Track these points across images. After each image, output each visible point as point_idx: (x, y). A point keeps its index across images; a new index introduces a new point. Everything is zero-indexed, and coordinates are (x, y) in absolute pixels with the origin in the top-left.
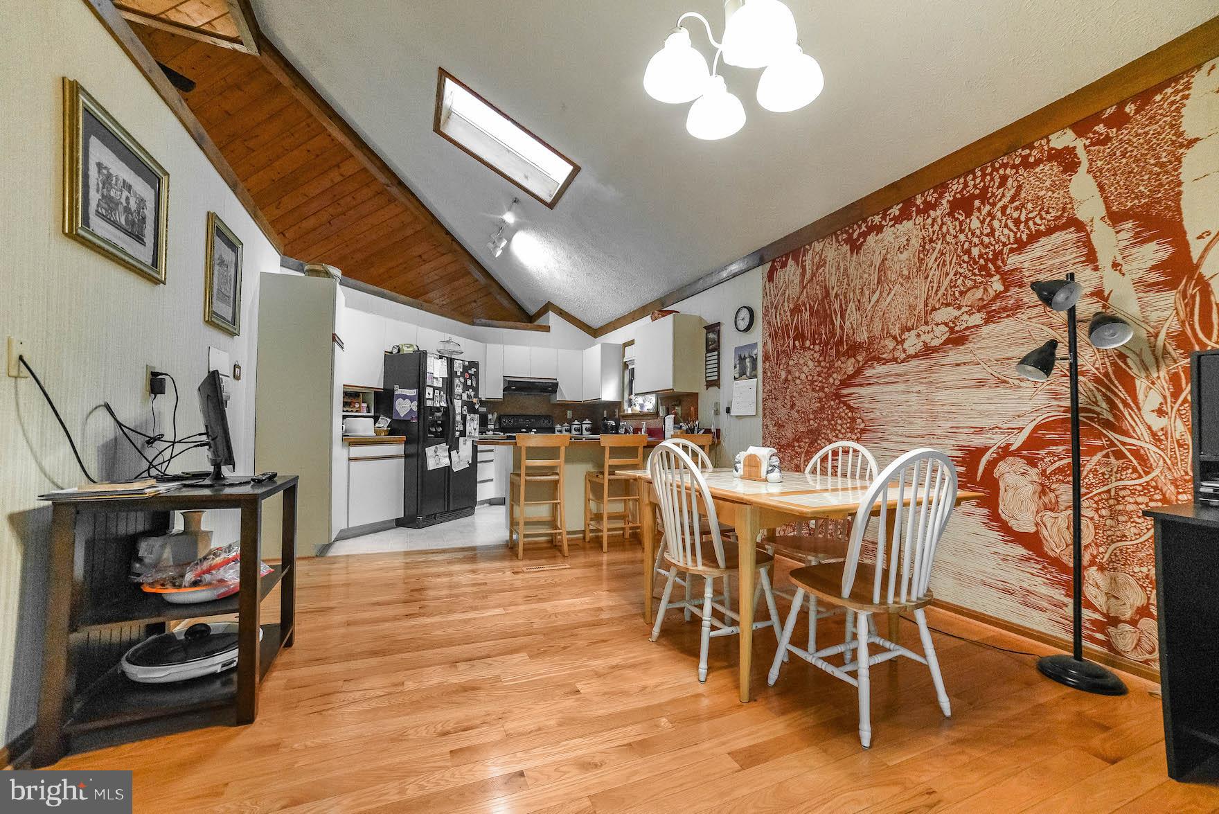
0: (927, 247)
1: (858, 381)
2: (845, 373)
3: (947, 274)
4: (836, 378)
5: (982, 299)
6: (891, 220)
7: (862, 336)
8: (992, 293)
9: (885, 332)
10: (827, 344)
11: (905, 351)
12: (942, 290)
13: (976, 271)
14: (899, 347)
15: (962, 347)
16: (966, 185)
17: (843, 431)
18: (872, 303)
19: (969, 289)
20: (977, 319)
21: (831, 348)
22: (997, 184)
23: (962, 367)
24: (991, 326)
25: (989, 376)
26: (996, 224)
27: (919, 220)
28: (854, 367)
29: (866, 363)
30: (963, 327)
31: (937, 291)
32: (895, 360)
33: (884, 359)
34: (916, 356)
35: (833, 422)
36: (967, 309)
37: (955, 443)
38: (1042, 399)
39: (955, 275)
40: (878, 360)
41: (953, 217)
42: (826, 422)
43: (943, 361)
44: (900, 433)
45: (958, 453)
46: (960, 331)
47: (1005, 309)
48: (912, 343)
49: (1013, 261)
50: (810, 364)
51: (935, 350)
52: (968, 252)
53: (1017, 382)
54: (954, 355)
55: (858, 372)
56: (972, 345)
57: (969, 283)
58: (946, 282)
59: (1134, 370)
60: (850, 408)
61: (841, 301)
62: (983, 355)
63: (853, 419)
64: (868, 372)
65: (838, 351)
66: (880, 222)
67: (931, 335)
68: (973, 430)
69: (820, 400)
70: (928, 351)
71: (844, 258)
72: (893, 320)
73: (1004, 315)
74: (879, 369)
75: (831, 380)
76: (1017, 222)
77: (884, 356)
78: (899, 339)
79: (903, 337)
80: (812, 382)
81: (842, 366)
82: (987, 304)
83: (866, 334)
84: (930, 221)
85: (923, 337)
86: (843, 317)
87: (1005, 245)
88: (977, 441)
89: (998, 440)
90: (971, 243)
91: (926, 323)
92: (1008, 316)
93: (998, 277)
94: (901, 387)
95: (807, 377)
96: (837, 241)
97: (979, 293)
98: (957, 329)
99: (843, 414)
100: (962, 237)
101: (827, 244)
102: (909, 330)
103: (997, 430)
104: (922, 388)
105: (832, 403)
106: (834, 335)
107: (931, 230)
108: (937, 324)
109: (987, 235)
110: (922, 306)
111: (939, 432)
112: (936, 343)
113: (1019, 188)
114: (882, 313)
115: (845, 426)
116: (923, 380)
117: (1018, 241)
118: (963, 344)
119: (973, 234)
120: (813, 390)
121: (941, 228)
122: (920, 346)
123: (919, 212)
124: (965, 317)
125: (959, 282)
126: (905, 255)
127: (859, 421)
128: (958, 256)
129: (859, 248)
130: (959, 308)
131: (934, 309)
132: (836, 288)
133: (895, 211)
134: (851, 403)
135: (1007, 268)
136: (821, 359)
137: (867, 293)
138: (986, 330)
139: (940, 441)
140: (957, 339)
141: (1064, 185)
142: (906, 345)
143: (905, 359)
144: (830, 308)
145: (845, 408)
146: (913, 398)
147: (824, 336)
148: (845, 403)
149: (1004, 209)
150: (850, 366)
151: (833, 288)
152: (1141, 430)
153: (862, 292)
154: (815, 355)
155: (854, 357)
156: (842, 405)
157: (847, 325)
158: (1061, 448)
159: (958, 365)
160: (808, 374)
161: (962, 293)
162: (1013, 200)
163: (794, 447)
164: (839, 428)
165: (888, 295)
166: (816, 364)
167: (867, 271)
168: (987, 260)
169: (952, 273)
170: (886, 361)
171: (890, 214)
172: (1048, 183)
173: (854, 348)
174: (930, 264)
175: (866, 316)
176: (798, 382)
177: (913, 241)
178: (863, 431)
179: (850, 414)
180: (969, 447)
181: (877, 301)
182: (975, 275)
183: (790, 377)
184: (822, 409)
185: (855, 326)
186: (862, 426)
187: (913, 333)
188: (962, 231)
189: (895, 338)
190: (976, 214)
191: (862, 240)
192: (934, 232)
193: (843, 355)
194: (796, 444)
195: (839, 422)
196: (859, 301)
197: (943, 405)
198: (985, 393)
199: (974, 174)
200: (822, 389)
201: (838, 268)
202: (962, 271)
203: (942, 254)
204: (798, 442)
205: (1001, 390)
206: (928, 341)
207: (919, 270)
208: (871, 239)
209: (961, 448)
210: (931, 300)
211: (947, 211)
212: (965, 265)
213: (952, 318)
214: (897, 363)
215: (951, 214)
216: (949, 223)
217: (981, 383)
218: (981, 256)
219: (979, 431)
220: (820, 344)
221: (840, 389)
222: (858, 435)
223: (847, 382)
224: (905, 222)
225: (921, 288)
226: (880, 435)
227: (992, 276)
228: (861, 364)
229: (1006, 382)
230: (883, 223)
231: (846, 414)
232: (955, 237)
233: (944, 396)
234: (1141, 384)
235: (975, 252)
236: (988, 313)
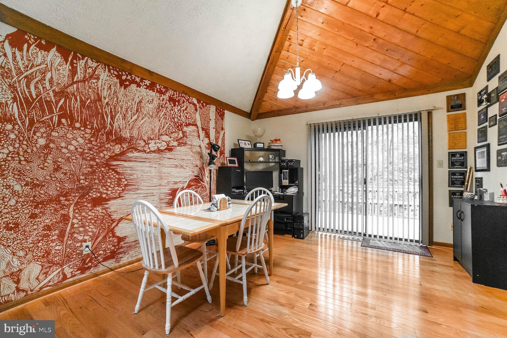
0: (160, 108)
1: (123, 158)
2: (113, 152)
3: (167, 123)
4: (107, 154)
5: (177, 137)
6: (145, 85)
7: (126, 134)
8: (180, 137)
9: (140, 137)
10: (99, 130)
11: (149, 148)
12: (165, 129)
13: (176, 127)
14: (147, 146)
15: (171, 152)
16: (174, 95)
17: (112, 186)
18: (133, 119)
19: (174, 132)
20: (175, 144)
21: (102, 135)
22: (182, 101)
23: (171, 160)
24: (179, 147)
25: (178, 164)
26: (182, 115)
27: (158, 95)
28: (120, 150)
29: (128, 149)
30: (172, 145)
31: (163, 128)
32: (145, 151)
33: (138, 149)
34: (154, 152)
35: (103, 181)
36: (173, 139)
37: (168, 187)
38: (191, 173)
39: (170, 125)
40: (136, 149)
41: (170, 103)
42: (97, 181)
43: (165, 156)
44: (147, 185)
45: (170, 192)
46: (171, 146)
47: (183, 143)
48: (153, 146)
49: (185, 129)
50: (81, 141)
51: (162, 151)
52: (174, 118)
53: (185, 167)
54: (168, 155)
55: (123, 153)
56: (174, 152)
57: (174, 130)
58: (166, 126)
59: (205, 167)
60: (116, 172)
61: (111, 109)
62: (177, 157)
63: (120, 179)
64: (130, 155)
65: (107, 138)
66: (139, 82)
67: (160, 145)
68: (174, 183)
69: (92, 166)
70: (159, 151)
71: (115, 85)
72: (144, 132)
73: (182, 145)
74: (136, 154)
75: (102, 155)
76: (186, 117)
77: (139, 148)
78: (147, 142)
79: (149, 142)
80: (82, 154)
81: (111, 147)
82: (178, 140)
83: (128, 135)
84: (161, 98)
85: (157, 145)
86: (111, 118)
87: (183, 123)
88: (176, 187)
89: (180, 186)
90: (175, 116)
91: (159, 139)
92: (183, 146)
93: (181, 132)
94: (148, 164)
95: (76, 149)
96: (109, 71)
97: (176, 135)
98: (170, 145)
99: (112, 176)
100: (172, 112)
101: (100, 67)
102: (152, 140)
103: (180, 182)
104: (157, 166)
105: (103, 169)
106: (105, 128)
107: (162, 102)
108: (163, 141)
109: (179, 116)
110: (157, 131)
111: (163, 184)
112: (162, 148)
113: (187, 107)
114: (138, 127)
115: (113, 183)
116: (157, 163)
117: (186, 123)
118: (171, 151)
119: (176, 113)
120: (83, 159)
121: (165, 104)
122: (156, 148)
123: (157, 91)
124: (172, 142)
125: (171, 128)
126: (151, 106)
127: (123, 180)
128: (171, 118)
129: (126, 87)
130: (171, 138)
131: (162, 135)
132: (107, 100)
133: (148, 83)
134: (118, 170)
135: (184, 130)
136: (92, 139)
137: (130, 113)
138: (178, 148)
139: (164, 188)
140: (170, 149)
141: (195, 114)
142: (150, 146)
143: (149, 152)
144: (102, 109)
145: (113, 172)
146: (153, 170)
147: (95, 125)
148: (113, 170)
149: (183, 111)
150: (117, 149)
151: (105, 98)
152: (206, 182)
153: (127, 111)
154: (86, 135)
155: (121, 144)
156: (110, 171)
157: (116, 125)
158: (194, 187)
159: (170, 159)
160: (78, 147)
161: (171, 132)
162: (186, 109)
163: (60, 201)
164: (109, 184)
165: (142, 119)
166: (87, 141)
167: (130, 101)
168: (179, 124)
169: (168, 124)
170: (140, 151)
171: (145, 82)
172: (192, 111)
173: (120, 140)
174: (161, 115)
175: (129, 125)
176: (64, 150)
177: (155, 102)
178: (126, 185)
179: (117, 176)
180: (173, 189)
181: (136, 120)
182: (175, 127)
183: (52, 145)
184: (93, 173)
185: (121, 127)
186: (126, 183)
187: (153, 141)
188: (172, 110)
189: (145, 141)
190: (176, 107)
191: (127, 83)
192: (163, 104)
193: (112, 141)
194: (62, 198)
195: (109, 181)
196: (125, 115)
197: (164, 173)
198: (178, 170)
199: (176, 93)
200: (94, 159)
201: (110, 88)
202: (172, 124)
203: (165, 114)
204: (65, 196)
205: (182, 169)
206: (159, 146)
207: (157, 115)
208: (133, 87)
209: (171, 189)
210: (161, 130)
211: (168, 99)
212: (173, 123)
213: (168, 140)
214: (146, 153)
215: (169, 101)
216: (168, 104)
217: (177, 166)
218: (177, 122)
219: (176, 183)
220: (92, 128)
221: (110, 161)
222: (123, 188)
223: (115, 158)
224: (151, 91)
225: (157, 124)
226: (136, 187)
227: (180, 131)
228: (125, 149)
229: (183, 167)
230: (141, 83)
231: (115, 176)
232: (170, 111)
233: (164, 170)
234: (206, 170)
235: (176, 120)
236: (179, 143)
